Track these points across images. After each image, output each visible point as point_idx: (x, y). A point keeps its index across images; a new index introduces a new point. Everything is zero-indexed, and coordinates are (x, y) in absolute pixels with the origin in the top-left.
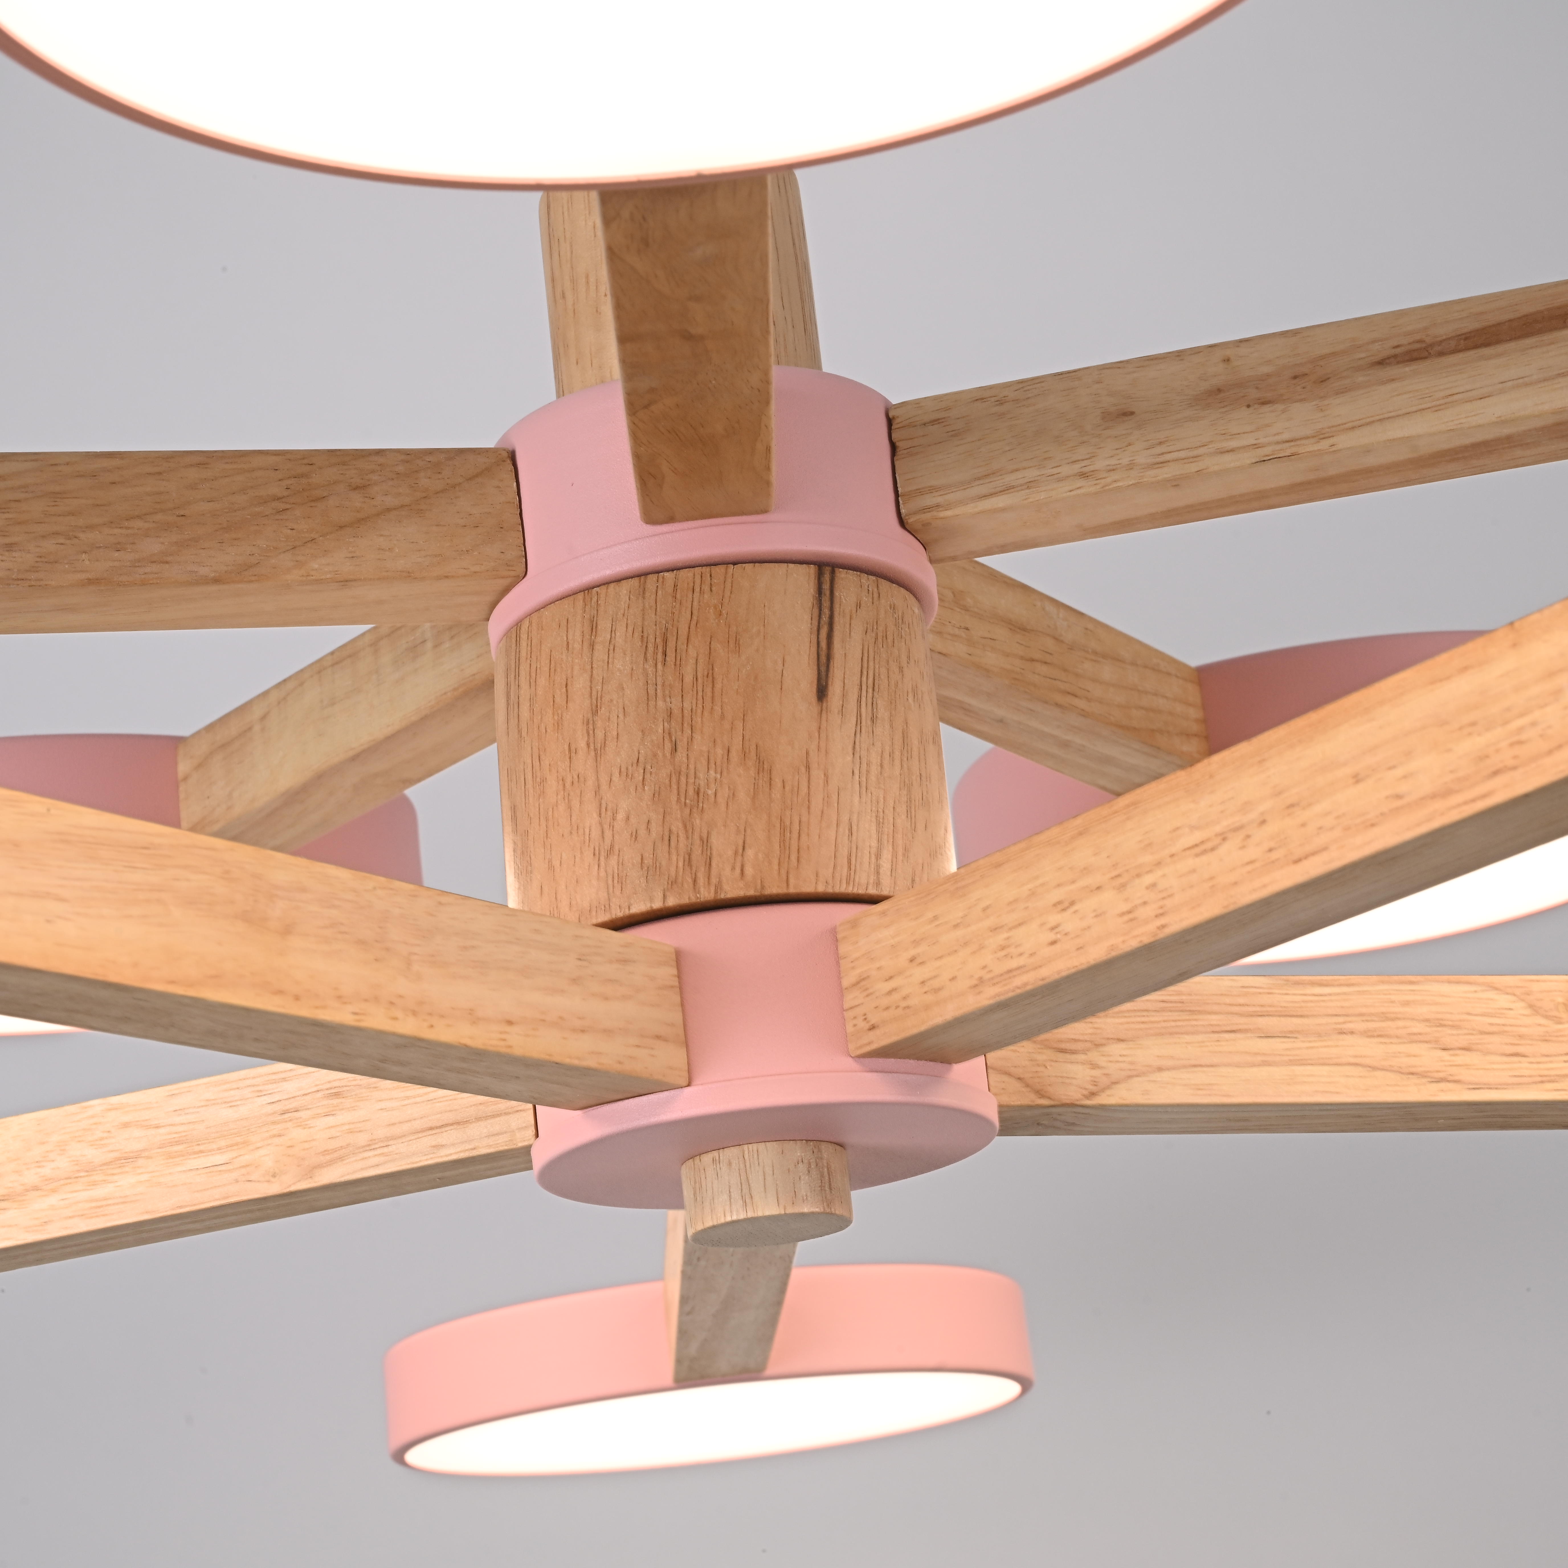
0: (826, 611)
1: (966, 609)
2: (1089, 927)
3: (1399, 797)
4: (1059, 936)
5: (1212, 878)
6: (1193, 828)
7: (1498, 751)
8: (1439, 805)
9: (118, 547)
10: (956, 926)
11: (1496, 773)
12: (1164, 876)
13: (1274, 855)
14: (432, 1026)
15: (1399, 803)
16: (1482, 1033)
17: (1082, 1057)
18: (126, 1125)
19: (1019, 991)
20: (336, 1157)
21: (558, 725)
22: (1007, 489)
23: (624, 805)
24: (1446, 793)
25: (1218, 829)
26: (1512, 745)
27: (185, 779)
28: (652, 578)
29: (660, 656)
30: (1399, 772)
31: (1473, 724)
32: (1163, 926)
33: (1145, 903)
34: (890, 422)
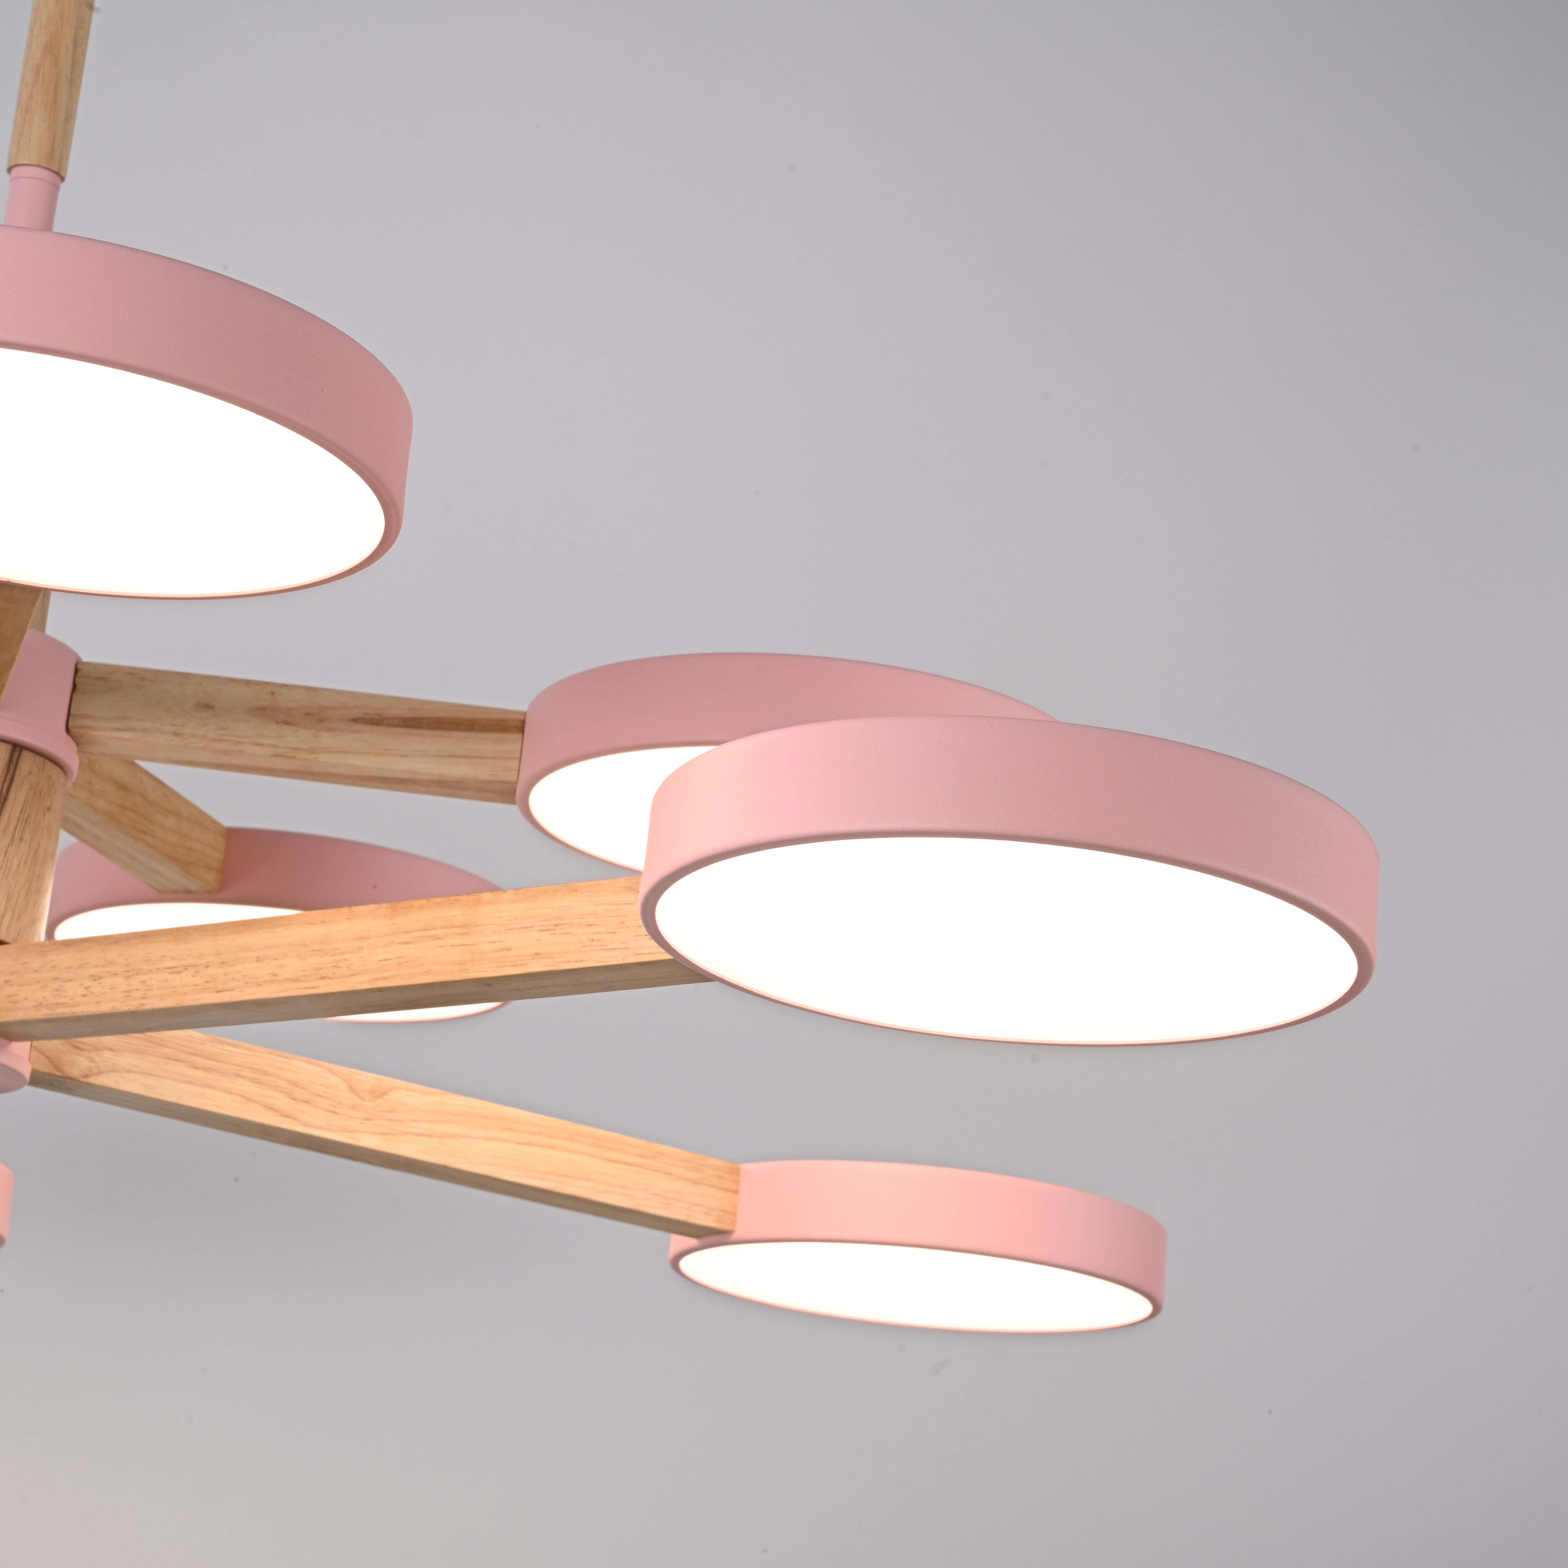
0: (11, 773)
1: (93, 771)
2: (105, 993)
3: (275, 975)
4: (88, 993)
5: (174, 987)
6: (172, 958)
7: (326, 967)
8: (292, 985)
10: (35, 971)
11: (322, 978)
12: (151, 978)
13: (208, 985)
15: (275, 978)
16: (318, 1095)
17: (86, 1054)
19: (59, 1016)
22: (132, 729)
24: (297, 980)
25: (184, 963)
26: (333, 967)
30: (278, 963)
31: (319, 951)
32: (143, 1004)
33: (137, 989)
34: (77, 671)
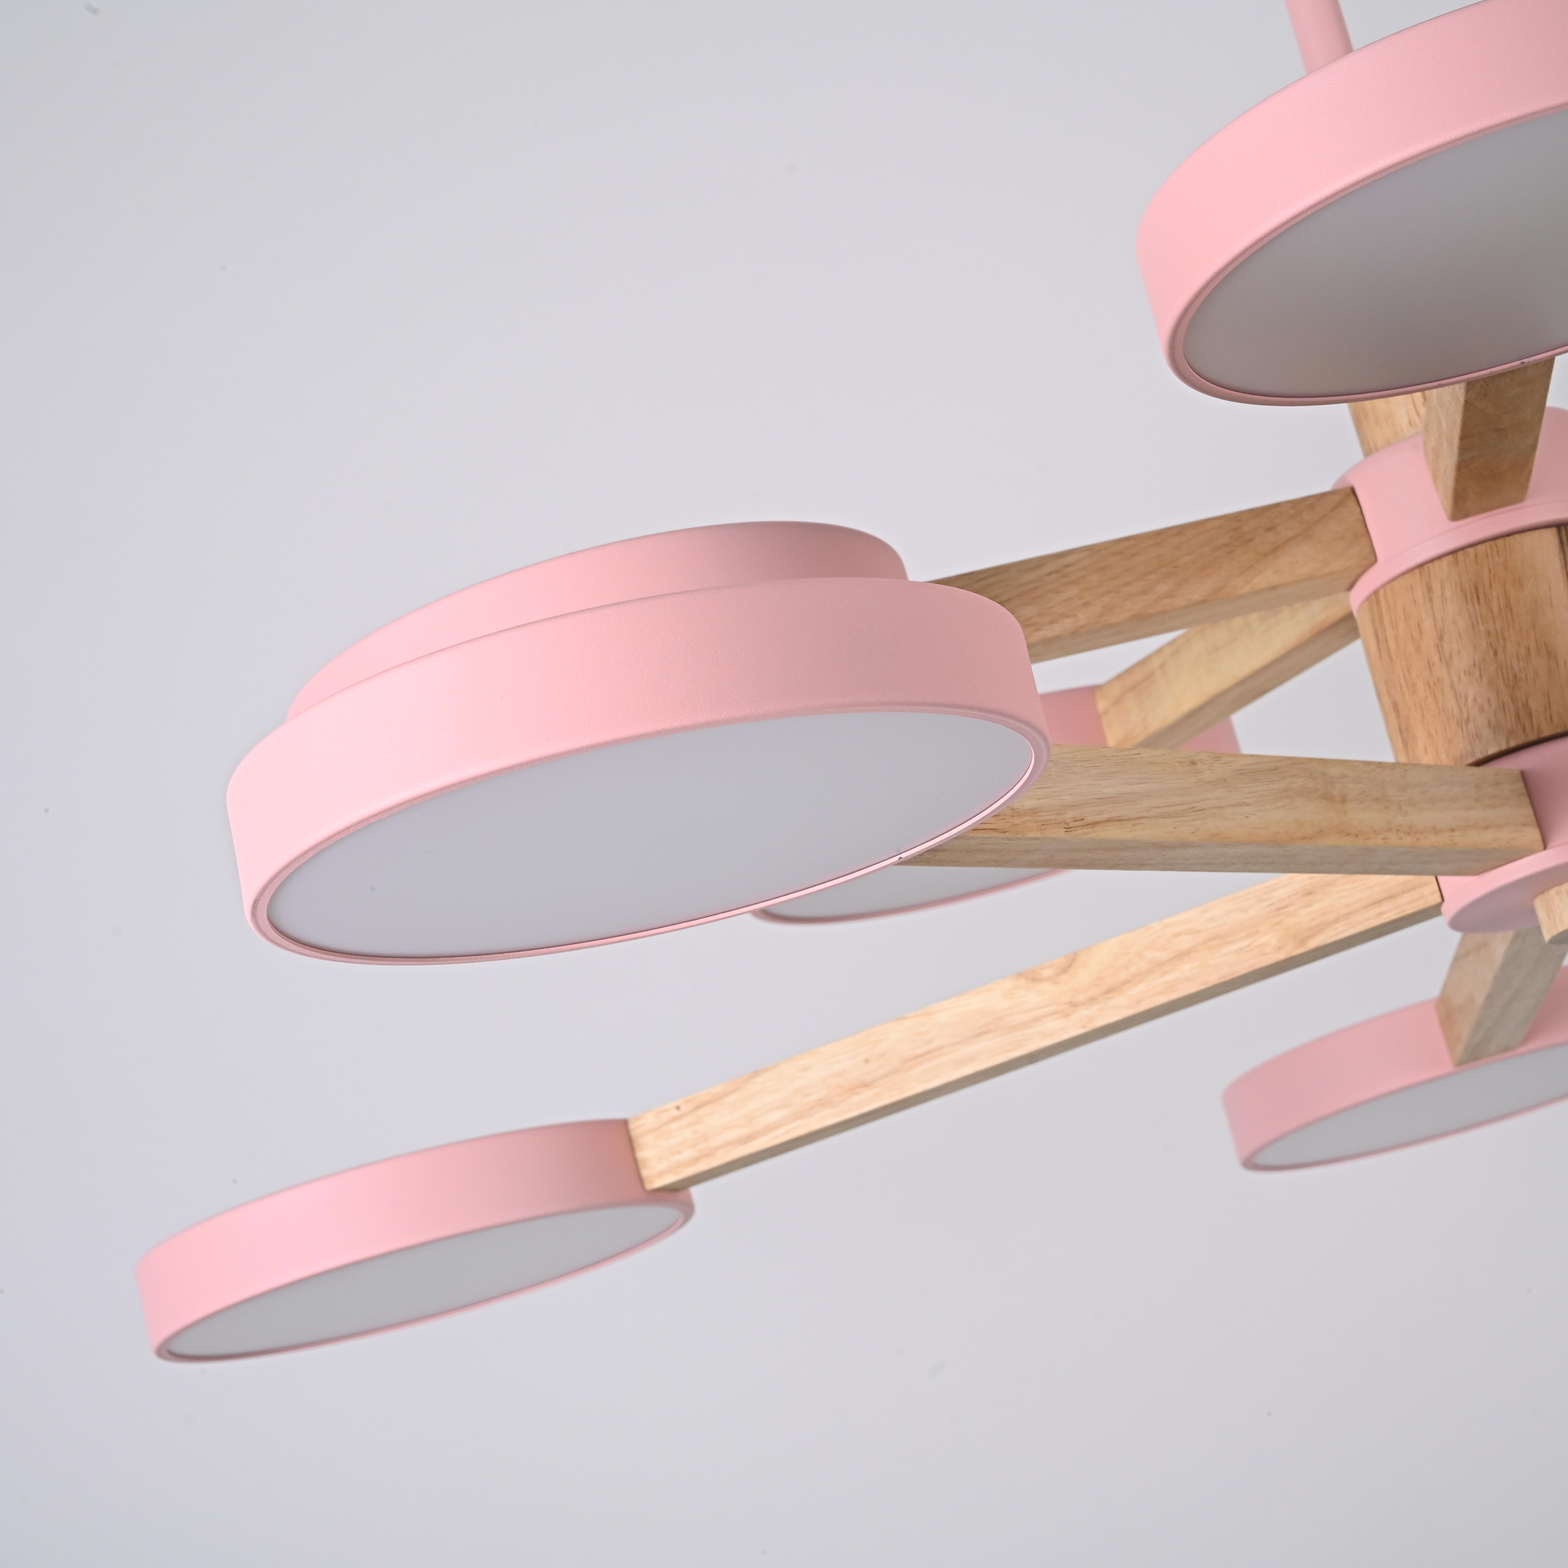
9: (1145, 592)
14: (1418, 839)
18: (1178, 934)
20: (1318, 930)
21: (1418, 650)
23: (1471, 692)
27: (1106, 712)
28: (1460, 554)
29: (1475, 600)
